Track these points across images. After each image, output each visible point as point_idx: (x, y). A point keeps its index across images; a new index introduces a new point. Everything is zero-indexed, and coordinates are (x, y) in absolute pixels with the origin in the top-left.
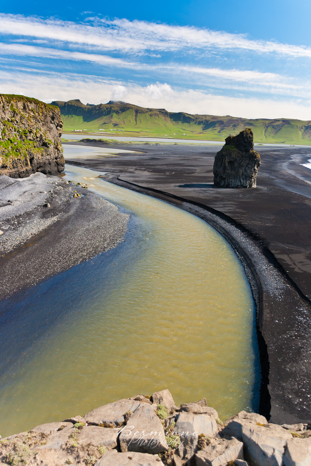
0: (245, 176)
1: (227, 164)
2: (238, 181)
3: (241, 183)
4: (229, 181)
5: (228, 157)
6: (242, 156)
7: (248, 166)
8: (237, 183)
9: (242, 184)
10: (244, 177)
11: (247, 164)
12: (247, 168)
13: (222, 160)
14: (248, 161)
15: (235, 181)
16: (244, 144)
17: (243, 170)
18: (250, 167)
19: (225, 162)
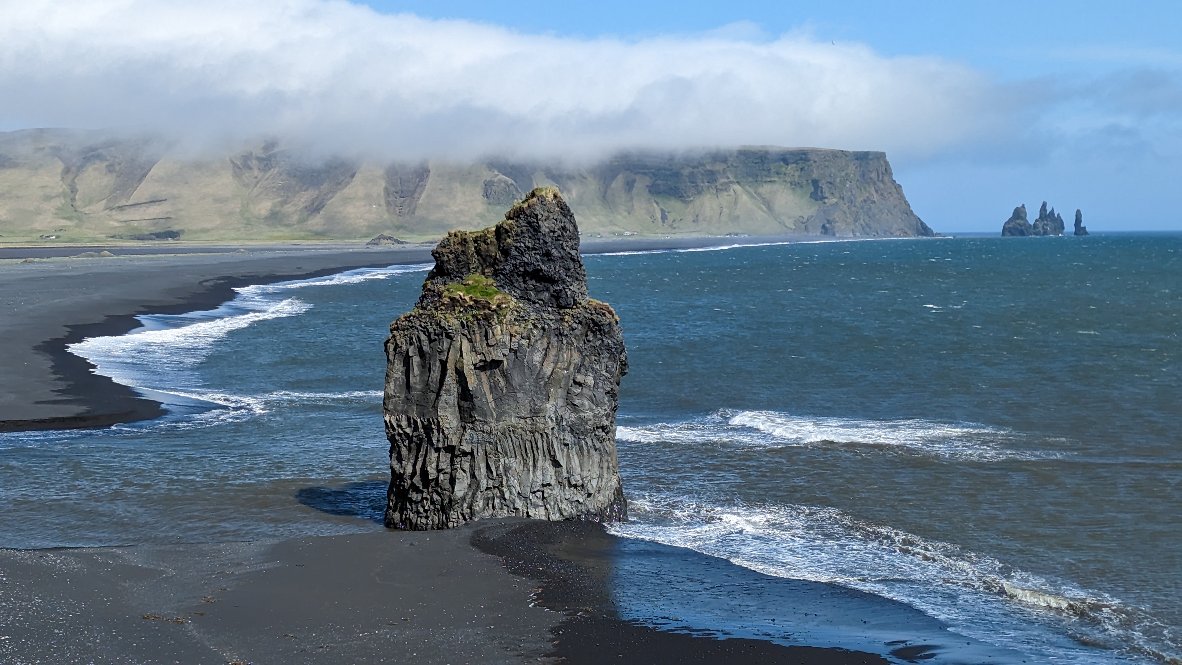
0: (572, 431)
1: (472, 382)
2: (540, 464)
3: (558, 474)
4: (497, 468)
5: (470, 341)
6: (543, 329)
7: (580, 378)
8: (539, 473)
9: (565, 474)
10: (569, 438)
11: (572, 368)
12: (578, 390)
13: (444, 364)
14: (576, 358)
15: (526, 463)
16: (544, 268)
17: (561, 402)
18: (590, 380)
19: (460, 373)
